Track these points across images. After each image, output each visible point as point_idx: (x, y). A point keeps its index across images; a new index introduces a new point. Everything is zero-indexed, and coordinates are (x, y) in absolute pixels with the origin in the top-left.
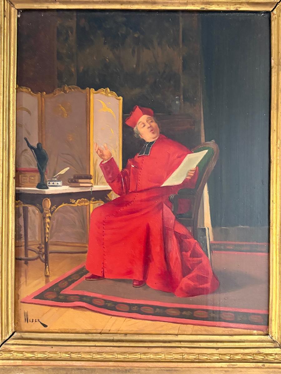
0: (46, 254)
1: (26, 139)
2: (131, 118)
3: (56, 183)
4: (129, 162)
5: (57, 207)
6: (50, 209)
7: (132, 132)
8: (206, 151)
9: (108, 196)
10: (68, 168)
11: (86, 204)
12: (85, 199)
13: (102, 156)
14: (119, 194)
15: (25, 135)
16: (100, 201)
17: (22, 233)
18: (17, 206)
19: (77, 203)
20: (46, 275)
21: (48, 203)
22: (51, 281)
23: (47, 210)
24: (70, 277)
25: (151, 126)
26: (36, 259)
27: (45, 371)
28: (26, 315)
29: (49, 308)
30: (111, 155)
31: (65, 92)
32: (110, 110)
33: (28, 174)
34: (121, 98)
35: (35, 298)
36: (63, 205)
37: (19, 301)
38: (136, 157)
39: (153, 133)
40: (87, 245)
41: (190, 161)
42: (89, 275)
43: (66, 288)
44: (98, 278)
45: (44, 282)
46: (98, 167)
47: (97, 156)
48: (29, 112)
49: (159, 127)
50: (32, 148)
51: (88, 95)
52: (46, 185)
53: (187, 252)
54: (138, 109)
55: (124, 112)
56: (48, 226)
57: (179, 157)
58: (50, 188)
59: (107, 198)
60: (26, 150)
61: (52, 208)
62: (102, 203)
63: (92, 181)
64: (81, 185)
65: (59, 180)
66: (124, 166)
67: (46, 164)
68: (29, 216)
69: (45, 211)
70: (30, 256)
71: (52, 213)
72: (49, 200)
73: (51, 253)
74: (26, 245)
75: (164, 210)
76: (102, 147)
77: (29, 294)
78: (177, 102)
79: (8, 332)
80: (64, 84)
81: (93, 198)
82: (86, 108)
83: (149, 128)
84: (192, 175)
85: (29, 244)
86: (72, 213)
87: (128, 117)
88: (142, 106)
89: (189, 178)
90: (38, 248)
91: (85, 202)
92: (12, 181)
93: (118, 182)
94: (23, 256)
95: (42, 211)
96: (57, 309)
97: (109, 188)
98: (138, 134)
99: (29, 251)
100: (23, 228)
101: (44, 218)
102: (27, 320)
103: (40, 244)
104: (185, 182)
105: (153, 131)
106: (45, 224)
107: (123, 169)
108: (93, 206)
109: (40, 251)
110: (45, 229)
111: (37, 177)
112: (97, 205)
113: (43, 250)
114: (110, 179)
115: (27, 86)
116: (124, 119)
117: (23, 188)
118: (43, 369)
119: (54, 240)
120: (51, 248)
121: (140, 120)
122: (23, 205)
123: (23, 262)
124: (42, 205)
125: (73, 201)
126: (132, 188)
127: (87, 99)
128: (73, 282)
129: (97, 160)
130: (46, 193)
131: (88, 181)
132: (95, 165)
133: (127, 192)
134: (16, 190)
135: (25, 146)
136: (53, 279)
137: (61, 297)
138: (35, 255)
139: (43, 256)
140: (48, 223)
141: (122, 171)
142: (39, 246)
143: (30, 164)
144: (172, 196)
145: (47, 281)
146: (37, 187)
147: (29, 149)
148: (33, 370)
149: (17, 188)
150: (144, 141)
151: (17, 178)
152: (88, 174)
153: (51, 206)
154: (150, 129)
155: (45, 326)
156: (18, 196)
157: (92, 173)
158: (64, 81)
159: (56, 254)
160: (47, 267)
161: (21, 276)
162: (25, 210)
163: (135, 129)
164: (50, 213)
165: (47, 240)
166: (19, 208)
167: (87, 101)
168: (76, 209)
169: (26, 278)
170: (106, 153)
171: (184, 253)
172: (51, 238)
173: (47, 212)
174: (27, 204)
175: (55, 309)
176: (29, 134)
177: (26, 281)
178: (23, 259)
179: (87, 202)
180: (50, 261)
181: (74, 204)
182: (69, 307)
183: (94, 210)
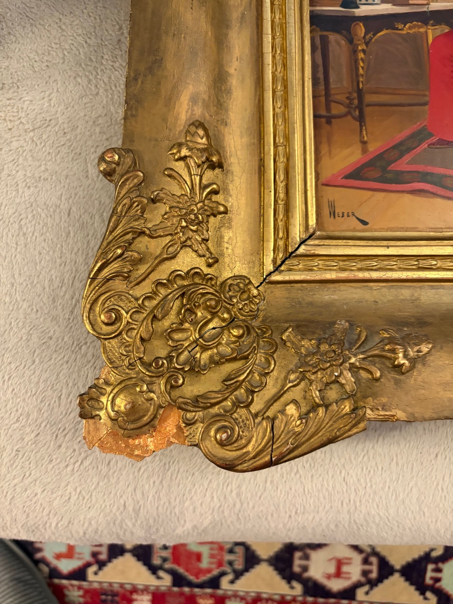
0: (360, 107)
5: (374, 35)
6: (364, 37)
11: (422, 30)
12: (420, 23)
16: (443, 26)
17: (321, 75)
19: (406, 29)
20: (362, 140)
21: (361, 30)
22: (371, 150)
23: (359, 40)
24: (401, 144)
26: (345, 115)
27: (375, 292)
29: (370, 193)
35: (347, 177)
36: (385, 31)
37: (320, 182)
42: (434, 139)
43: (396, 161)
44: (449, 144)
45: (360, 152)
52: (356, 3)
56: (362, 64)
61: (367, 37)
64: (411, 2)
68: (331, 48)
69: (355, 42)
70: (334, 112)
71: (367, 44)
72: (361, 24)
73: (368, 105)
74: (327, 95)
77: (335, 171)
81: (431, 22)
85: (332, 92)
86: (400, 44)
90: (348, 98)
91: (419, 27)
94: (323, 112)
95: (351, 41)
96: (383, 194)
100: (321, 69)
101: (355, 52)
103: (350, 93)
106: (356, 61)
108: (432, 33)
109: (350, 103)
110: (357, 69)
113: (356, 102)
117: (320, 7)
118: (371, 288)
119: (372, 85)
120: (369, 98)
122: (320, 33)
123: (323, 120)
124: (350, 33)
125: (400, 26)
128: (409, 150)
130: (357, 15)
134: (311, 12)
136: (374, 147)
137: (389, 176)
138: (342, 110)
139: (355, 111)
140: (362, 59)
142: (348, 95)
145: (364, 151)
146: (342, 6)
149: (313, 8)
153: (366, 34)
159: (377, 108)
160: (364, 128)
161: (321, 143)
162: (324, 41)
164: (364, 45)
165: (361, 86)
166: (315, 37)
168: (408, 36)
169: (329, 145)
172: (368, 81)
173: (360, 42)
174: (327, 31)
175: (380, 196)
177: (330, 151)
178: (324, 117)
179: (422, 27)
180: (367, 119)
181: (402, 30)
182: (403, 192)
183: (434, 40)
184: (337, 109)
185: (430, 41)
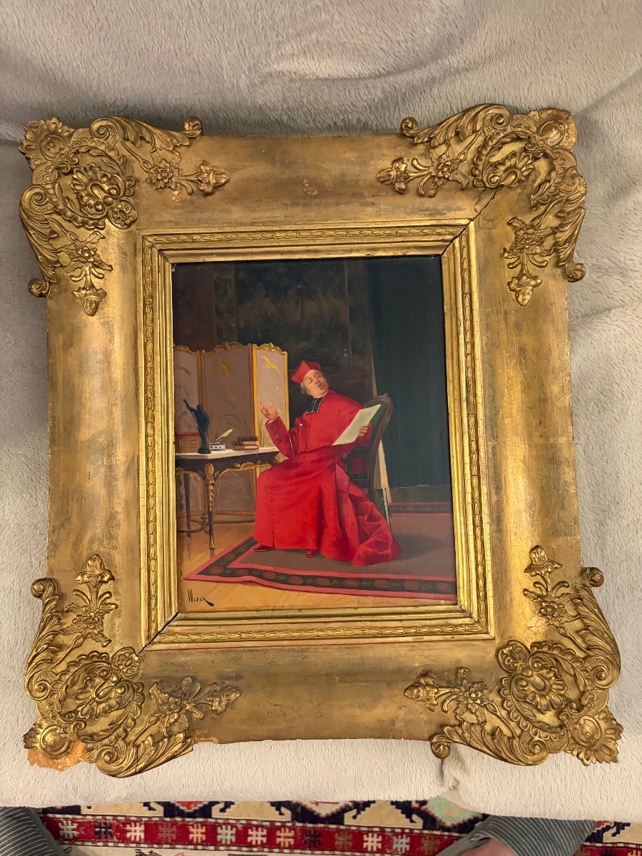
0: (210, 524)
1: (185, 401)
2: (298, 374)
3: (218, 447)
4: (297, 420)
5: (220, 473)
6: (213, 475)
7: (299, 389)
8: (380, 405)
9: (276, 458)
10: (231, 430)
11: (252, 468)
12: (251, 463)
13: (267, 415)
14: (287, 456)
15: (184, 396)
16: (267, 464)
17: (184, 502)
18: (178, 474)
19: (242, 468)
20: (211, 547)
21: (211, 469)
22: (216, 554)
24: (237, 548)
25: (319, 382)
26: (200, 530)
27: (213, 655)
28: (190, 593)
29: (215, 584)
30: (277, 414)
31: (225, 348)
32: (275, 367)
33: (189, 439)
34: (285, 352)
35: (200, 574)
36: (227, 470)
37: (182, 578)
38: (304, 415)
39: (321, 388)
40: (255, 513)
41: (362, 417)
42: (257, 546)
43: (232, 561)
44: (269, 548)
45: (209, 555)
46: (264, 428)
47: (262, 416)
48: (187, 372)
49: (328, 382)
50: (191, 410)
51: (250, 351)
52: (208, 449)
53: (363, 516)
54: (304, 364)
55: (289, 368)
56: (211, 494)
57: (350, 413)
58: (212, 452)
59: (275, 462)
60: (185, 413)
61: (216, 474)
62: (269, 467)
63: (257, 443)
64: (246, 447)
65: (221, 444)
66: (291, 426)
67: (207, 427)
68: (191, 483)
69: (207, 478)
70: (193, 528)
71: (215, 479)
72: (212, 465)
73: (215, 523)
74: (188, 516)
75: (337, 471)
76: (267, 405)
77: (193, 570)
78: (346, 355)
79: (171, 613)
80: (224, 341)
81: (259, 462)
82: (249, 366)
83: (316, 383)
84: (366, 431)
85: (191, 514)
86: (237, 478)
87: (294, 373)
88: (308, 361)
89: (362, 435)
90: (202, 518)
91: (251, 466)
92: (172, 446)
93: (286, 442)
94: (185, 529)
95: (204, 478)
96: (224, 584)
97: (277, 450)
98: (306, 390)
99: (192, 523)
100: (184, 498)
101: (207, 485)
102: (191, 599)
103: (203, 514)
104: (358, 439)
105: (321, 386)
106: (208, 492)
107: (290, 429)
108: (259, 470)
109: (203, 522)
110: (208, 497)
111: (199, 439)
112: (264, 469)
113: (207, 521)
114: (277, 440)
115: (185, 345)
116: (290, 375)
117: (183, 454)
118: (211, 652)
119: (218, 509)
120: (216, 518)
121: (306, 376)
122: (184, 472)
123: (185, 534)
124: (204, 471)
125: (239, 466)
126: (302, 448)
127: (249, 355)
128: (241, 554)
129: (262, 420)
130: (209, 458)
131: (253, 443)
132: (260, 426)
133: (296, 453)
134: (176, 456)
135: (184, 408)
136: (219, 552)
137: (228, 572)
138: (199, 526)
139: (206, 527)
140: (212, 490)
141: (289, 431)
142: (202, 516)
143: (190, 427)
144: (345, 456)
145: (212, 555)
146: (199, 452)
147: (189, 411)
148: (199, 654)
149: (178, 454)
150: (311, 398)
151: (176, 443)
152: (253, 435)
153: (214, 472)
154: (318, 385)
155: (211, 605)
156: (179, 462)
157: (257, 434)
158: (225, 337)
159: (221, 524)
160: (212, 539)
161: (183, 550)
162: (186, 477)
163: (302, 385)
164: (213, 480)
165: (211, 509)
166: (179, 475)
167: (249, 358)
168: (241, 474)
169: (189, 552)
170: (271, 412)
171: (360, 517)
172: (215, 506)
173: (210, 478)
174: (188, 471)
175: (222, 585)
176: (188, 395)
177: (189, 556)
178: (186, 532)
179: (253, 465)
180: (214, 532)
181: (239, 468)
182: (237, 582)
183: (260, 475)
184: (194, 526)
185: (258, 475)
